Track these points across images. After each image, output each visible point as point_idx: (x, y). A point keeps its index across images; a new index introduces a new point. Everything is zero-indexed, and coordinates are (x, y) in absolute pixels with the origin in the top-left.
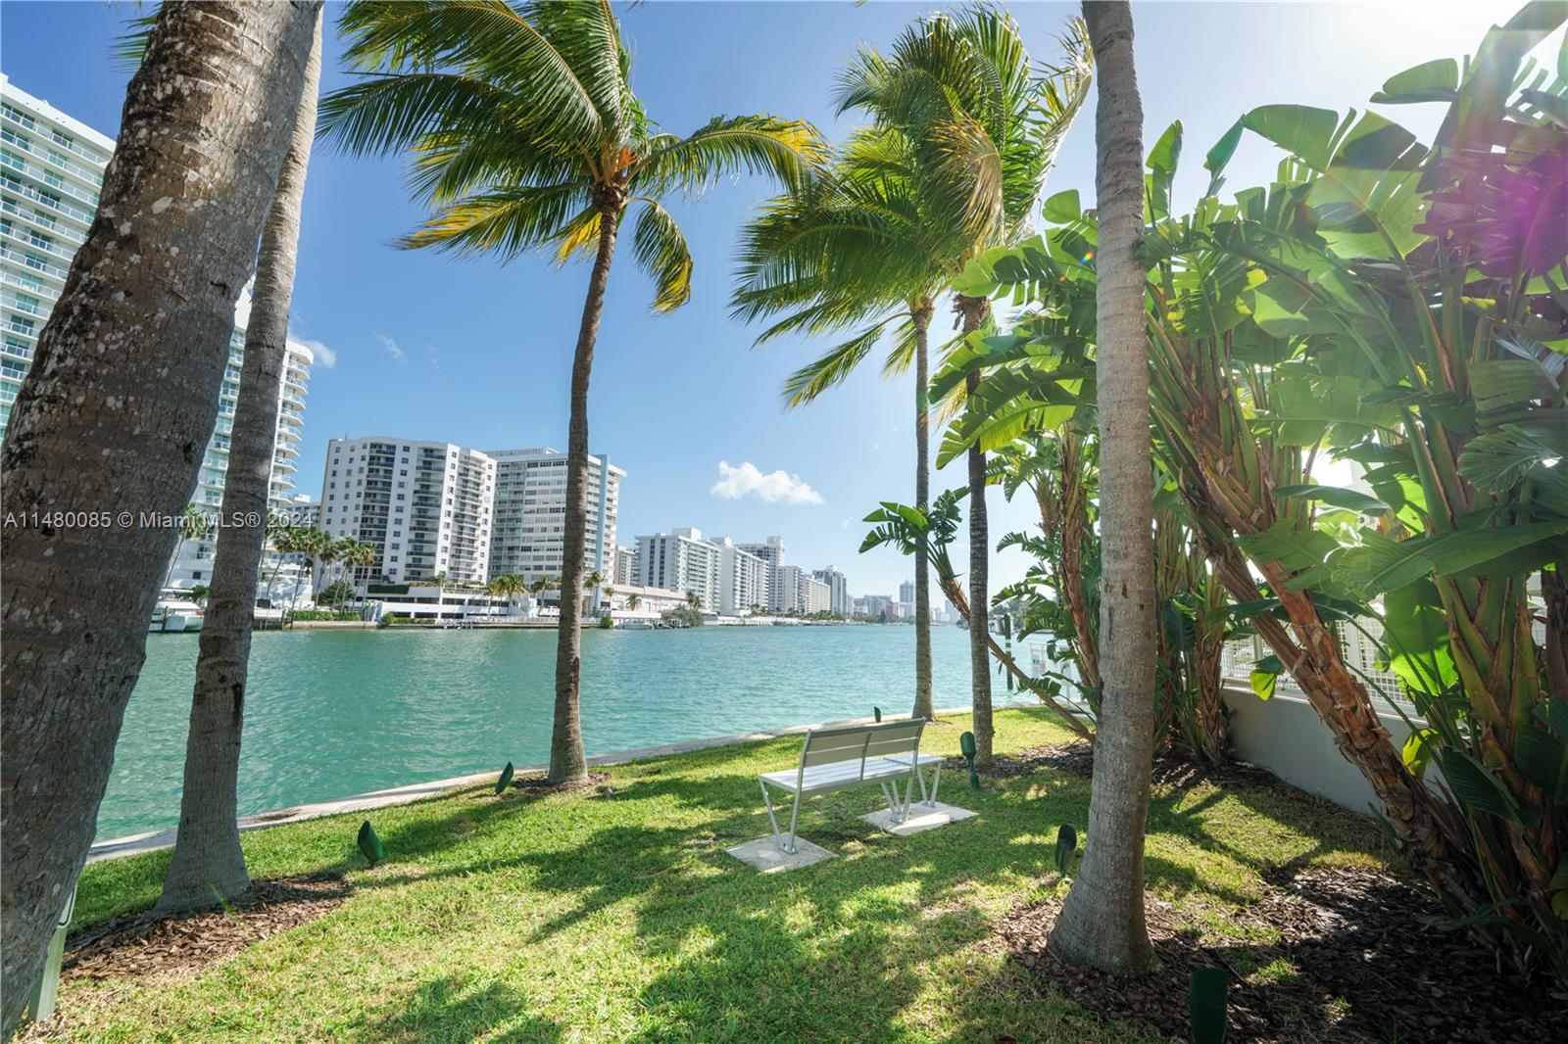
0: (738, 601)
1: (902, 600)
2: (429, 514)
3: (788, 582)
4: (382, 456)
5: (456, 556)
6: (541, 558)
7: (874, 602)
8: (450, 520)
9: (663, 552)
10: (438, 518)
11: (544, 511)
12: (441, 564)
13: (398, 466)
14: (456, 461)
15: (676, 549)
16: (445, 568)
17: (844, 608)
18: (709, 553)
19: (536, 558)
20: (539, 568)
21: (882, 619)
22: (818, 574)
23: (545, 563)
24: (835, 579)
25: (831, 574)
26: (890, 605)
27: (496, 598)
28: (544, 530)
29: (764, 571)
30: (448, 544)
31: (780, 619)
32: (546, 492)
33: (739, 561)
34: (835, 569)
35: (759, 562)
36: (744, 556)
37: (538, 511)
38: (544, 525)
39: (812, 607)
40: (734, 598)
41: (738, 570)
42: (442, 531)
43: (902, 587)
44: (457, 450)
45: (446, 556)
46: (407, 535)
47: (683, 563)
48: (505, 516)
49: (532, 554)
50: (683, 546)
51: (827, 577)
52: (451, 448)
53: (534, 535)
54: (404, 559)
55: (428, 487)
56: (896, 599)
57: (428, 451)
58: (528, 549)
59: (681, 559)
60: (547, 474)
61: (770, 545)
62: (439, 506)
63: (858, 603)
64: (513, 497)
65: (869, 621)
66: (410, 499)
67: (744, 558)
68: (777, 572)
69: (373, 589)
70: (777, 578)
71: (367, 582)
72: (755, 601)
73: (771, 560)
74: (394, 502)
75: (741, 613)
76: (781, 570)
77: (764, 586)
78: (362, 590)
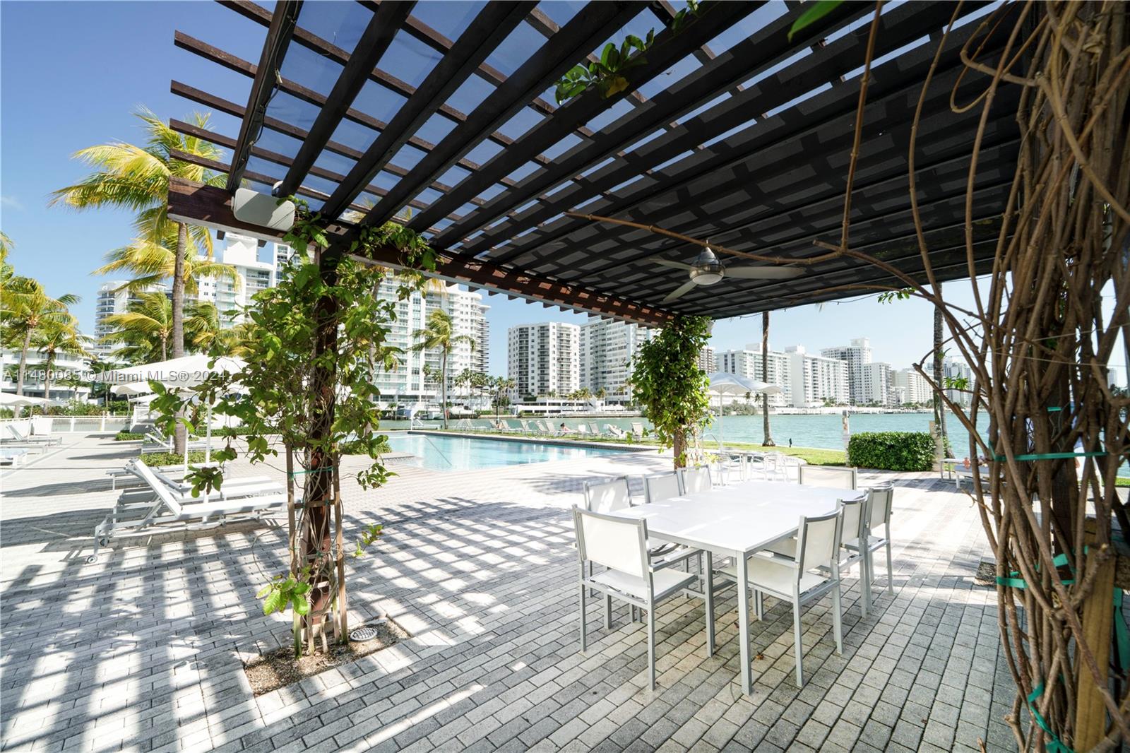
0: (810, 396)
3: (874, 377)
4: (523, 333)
5: (561, 379)
8: (555, 362)
9: (733, 363)
10: (549, 361)
12: (553, 385)
13: (530, 338)
14: (555, 331)
15: (742, 360)
16: (555, 387)
18: (777, 360)
20: (616, 383)
23: (619, 380)
27: (580, 402)
30: (555, 374)
32: (615, 338)
33: (809, 364)
35: (837, 363)
37: (614, 349)
41: (809, 371)
42: (551, 368)
44: (555, 324)
45: (555, 381)
46: (537, 372)
48: (599, 354)
49: (612, 375)
50: (749, 358)
52: (551, 325)
54: (537, 384)
57: (542, 328)
58: (610, 372)
59: (747, 367)
62: (549, 355)
64: (601, 343)
66: (537, 353)
67: (814, 361)
68: (862, 369)
69: (525, 399)
70: (863, 374)
71: (524, 396)
72: (833, 395)
73: (855, 359)
74: (530, 356)
75: (812, 404)
76: (866, 368)
77: (843, 382)
78: (521, 400)
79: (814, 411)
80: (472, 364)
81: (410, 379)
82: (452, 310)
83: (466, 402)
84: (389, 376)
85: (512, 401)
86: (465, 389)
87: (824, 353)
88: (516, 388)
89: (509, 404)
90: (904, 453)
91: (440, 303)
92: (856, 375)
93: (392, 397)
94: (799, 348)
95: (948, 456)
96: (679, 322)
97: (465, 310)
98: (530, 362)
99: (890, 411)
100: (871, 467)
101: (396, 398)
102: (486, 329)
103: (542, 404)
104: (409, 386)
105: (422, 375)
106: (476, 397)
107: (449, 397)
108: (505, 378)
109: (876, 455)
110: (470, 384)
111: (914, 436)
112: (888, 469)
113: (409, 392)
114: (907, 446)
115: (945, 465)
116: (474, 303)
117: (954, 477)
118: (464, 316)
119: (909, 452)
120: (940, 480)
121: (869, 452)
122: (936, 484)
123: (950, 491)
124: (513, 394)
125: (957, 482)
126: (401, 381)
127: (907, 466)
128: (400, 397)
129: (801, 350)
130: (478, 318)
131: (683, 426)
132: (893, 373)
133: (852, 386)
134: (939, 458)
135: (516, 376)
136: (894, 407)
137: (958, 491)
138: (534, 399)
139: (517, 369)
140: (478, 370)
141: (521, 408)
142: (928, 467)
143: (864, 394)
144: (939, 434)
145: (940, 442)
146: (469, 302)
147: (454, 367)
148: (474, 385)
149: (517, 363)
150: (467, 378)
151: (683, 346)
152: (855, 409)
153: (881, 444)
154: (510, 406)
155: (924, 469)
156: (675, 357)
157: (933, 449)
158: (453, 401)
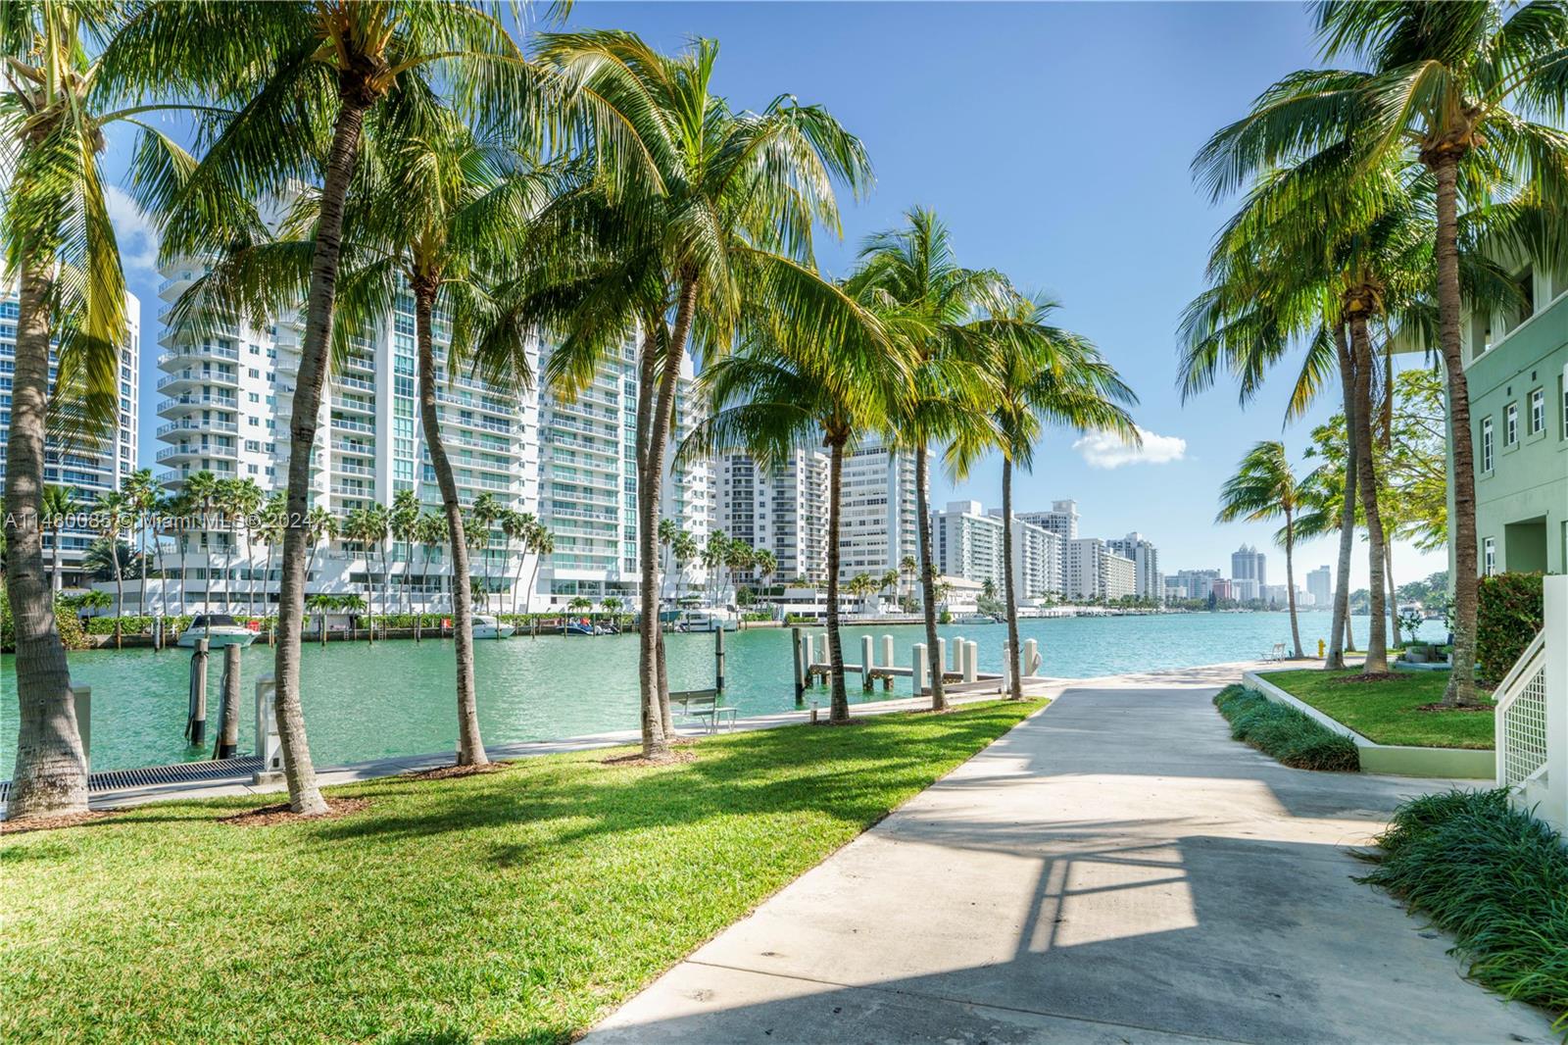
0: (1029, 588)
1: (1235, 576)
2: (787, 519)
3: (1085, 559)
5: (810, 557)
6: (862, 553)
7: (1195, 579)
8: (803, 523)
10: (795, 522)
11: (862, 503)
12: (800, 566)
15: (959, 529)
16: (804, 569)
17: (1155, 590)
19: (856, 553)
20: (860, 563)
21: (1212, 603)
22: (1116, 546)
24: (1140, 553)
25: (1133, 545)
26: (1221, 585)
28: (862, 523)
29: (1057, 548)
30: (804, 546)
31: (1082, 609)
32: (861, 483)
33: (1028, 538)
34: (1139, 538)
35: (1049, 537)
36: (1033, 531)
37: (855, 504)
38: (862, 518)
39: (1114, 592)
40: (1024, 584)
41: (1028, 549)
42: (799, 534)
43: (1235, 556)
45: (804, 558)
47: (967, 546)
51: (1129, 548)
53: (853, 529)
55: (783, 493)
56: (1226, 574)
58: (848, 544)
59: (964, 540)
60: (861, 464)
61: (1058, 513)
62: (795, 511)
63: (1171, 582)
65: (1192, 607)
67: (1033, 534)
70: (1069, 555)
72: (1046, 587)
74: (758, 510)
76: (1074, 545)
81: (623, 548)
104: (621, 563)
143: (1069, 587)
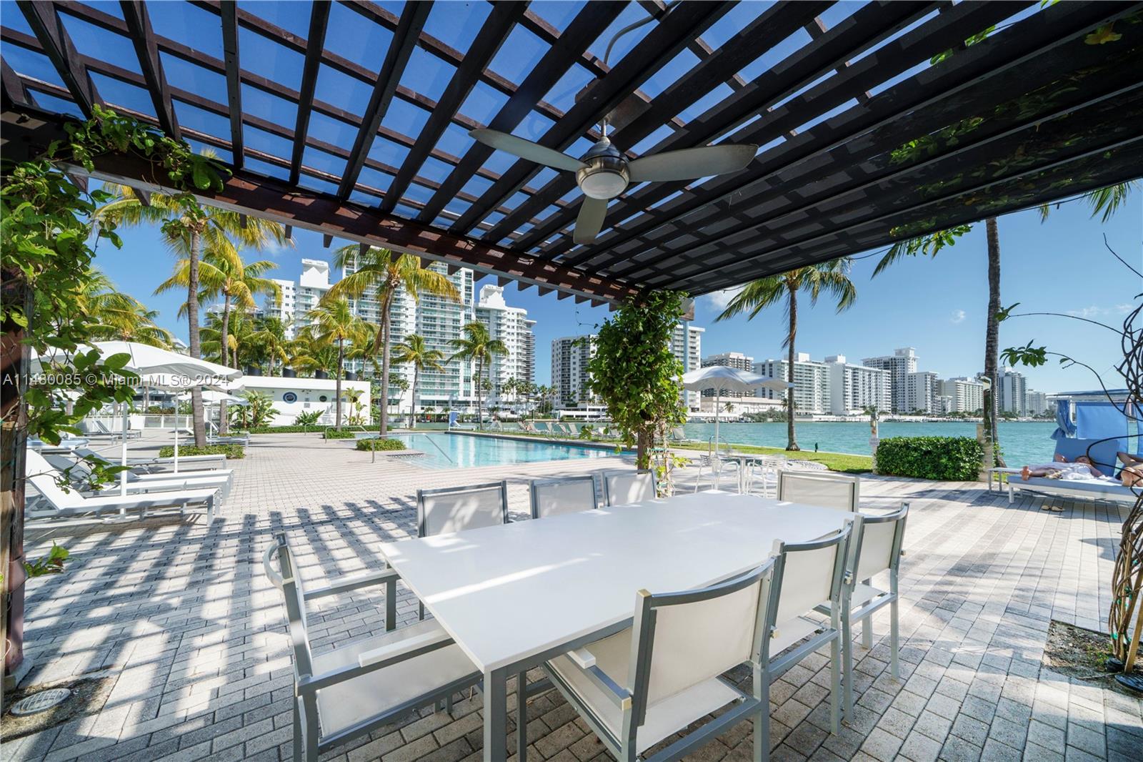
0: (850, 404)
3: (919, 386)
4: (566, 345)
9: (771, 372)
13: (572, 349)
18: (816, 370)
29: (886, 379)
35: (879, 372)
40: (845, 402)
41: (849, 380)
46: (579, 380)
54: (578, 392)
59: (785, 377)
67: (855, 371)
68: (906, 378)
69: (567, 405)
70: (907, 383)
71: (566, 402)
72: (873, 403)
73: (899, 369)
74: (572, 366)
75: (851, 412)
76: (911, 377)
77: (885, 391)
78: (564, 406)
79: (853, 419)
80: (518, 374)
81: (462, 387)
82: (500, 325)
83: (513, 407)
84: (444, 384)
85: (555, 406)
86: (511, 396)
87: (866, 363)
88: (559, 395)
89: (552, 409)
90: (944, 461)
91: (488, 318)
92: (900, 385)
93: (446, 402)
94: (839, 357)
95: (998, 464)
96: (644, 296)
97: (511, 324)
98: (572, 372)
99: (934, 419)
100: (902, 475)
101: (450, 403)
102: (532, 342)
103: (583, 410)
104: (461, 393)
105: (473, 383)
106: (521, 403)
107: (497, 403)
108: (548, 385)
109: (909, 462)
110: (515, 391)
111: (957, 442)
112: (922, 477)
113: (461, 398)
114: (948, 453)
115: (994, 474)
116: (520, 318)
117: (1006, 488)
118: (510, 330)
119: (950, 459)
120: (987, 492)
121: (901, 459)
122: (982, 497)
123: (999, 506)
124: (556, 401)
125: (1010, 495)
126: (454, 388)
127: (946, 475)
128: (453, 402)
129: (841, 360)
130: (524, 332)
131: (647, 423)
132: (940, 382)
133: (894, 395)
134: (986, 467)
135: (559, 384)
136: (939, 416)
137: (1011, 506)
138: (575, 405)
139: (560, 378)
140: (524, 378)
141: (563, 413)
142: (973, 476)
143: (907, 403)
144: (989, 440)
145: (990, 449)
146: (515, 317)
147: (502, 376)
148: (519, 392)
149: (560, 373)
150: (513, 386)
151: (648, 325)
152: (896, 417)
153: (915, 449)
154: (553, 411)
155: (967, 479)
156: (636, 339)
157: (980, 457)
158: (501, 406)
